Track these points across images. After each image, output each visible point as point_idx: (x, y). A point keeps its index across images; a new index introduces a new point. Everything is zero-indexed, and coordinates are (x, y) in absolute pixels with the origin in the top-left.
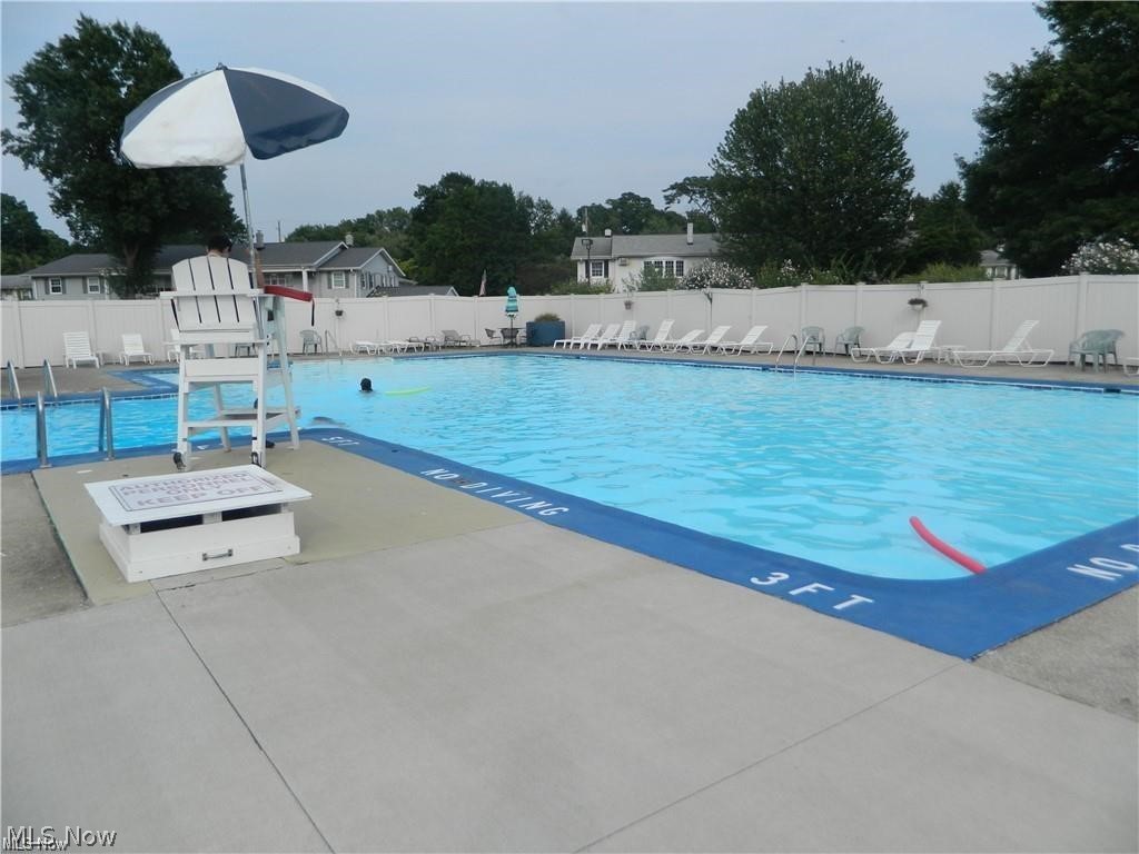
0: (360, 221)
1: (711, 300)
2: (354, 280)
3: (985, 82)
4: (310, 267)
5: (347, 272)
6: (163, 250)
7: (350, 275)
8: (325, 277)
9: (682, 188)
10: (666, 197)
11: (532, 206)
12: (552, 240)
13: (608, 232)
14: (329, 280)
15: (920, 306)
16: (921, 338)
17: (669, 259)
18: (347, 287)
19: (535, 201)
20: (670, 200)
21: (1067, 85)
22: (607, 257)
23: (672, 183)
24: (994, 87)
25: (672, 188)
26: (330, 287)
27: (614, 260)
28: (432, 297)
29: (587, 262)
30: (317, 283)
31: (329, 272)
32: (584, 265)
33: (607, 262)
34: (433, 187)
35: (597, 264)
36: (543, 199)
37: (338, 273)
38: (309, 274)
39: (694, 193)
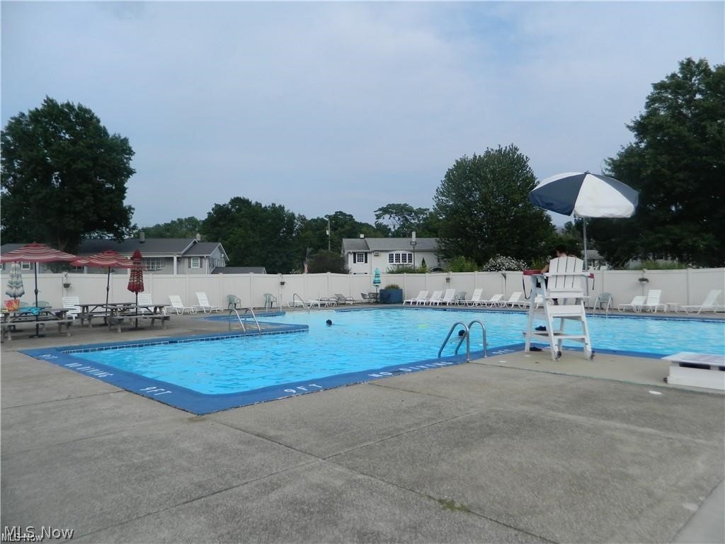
0: (166, 225)
1: (505, 277)
2: (206, 263)
3: (604, 162)
4: (179, 254)
5: (202, 258)
6: (83, 242)
7: (204, 260)
8: (187, 261)
9: (386, 211)
10: (376, 215)
11: (295, 219)
12: (307, 240)
13: (362, 236)
14: (190, 263)
15: (645, 282)
16: (653, 299)
17: (404, 252)
18: (201, 267)
19: (297, 216)
20: (378, 217)
21: (654, 166)
22: (368, 251)
23: (381, 207)
24: (609, 165)
25: (380, 210)
26: (190, 267)
27: (370, 253)
28: (252, 275)
29: (355, 254)
30: (182, 265)
31: (189, 258)
32: (352, 255)
33: (366, 254)
34: (224, 205)
35: (361, 255)
36: (301, 214)
37: (195, 258)
38: (178, 258)
39: (392, 213)
